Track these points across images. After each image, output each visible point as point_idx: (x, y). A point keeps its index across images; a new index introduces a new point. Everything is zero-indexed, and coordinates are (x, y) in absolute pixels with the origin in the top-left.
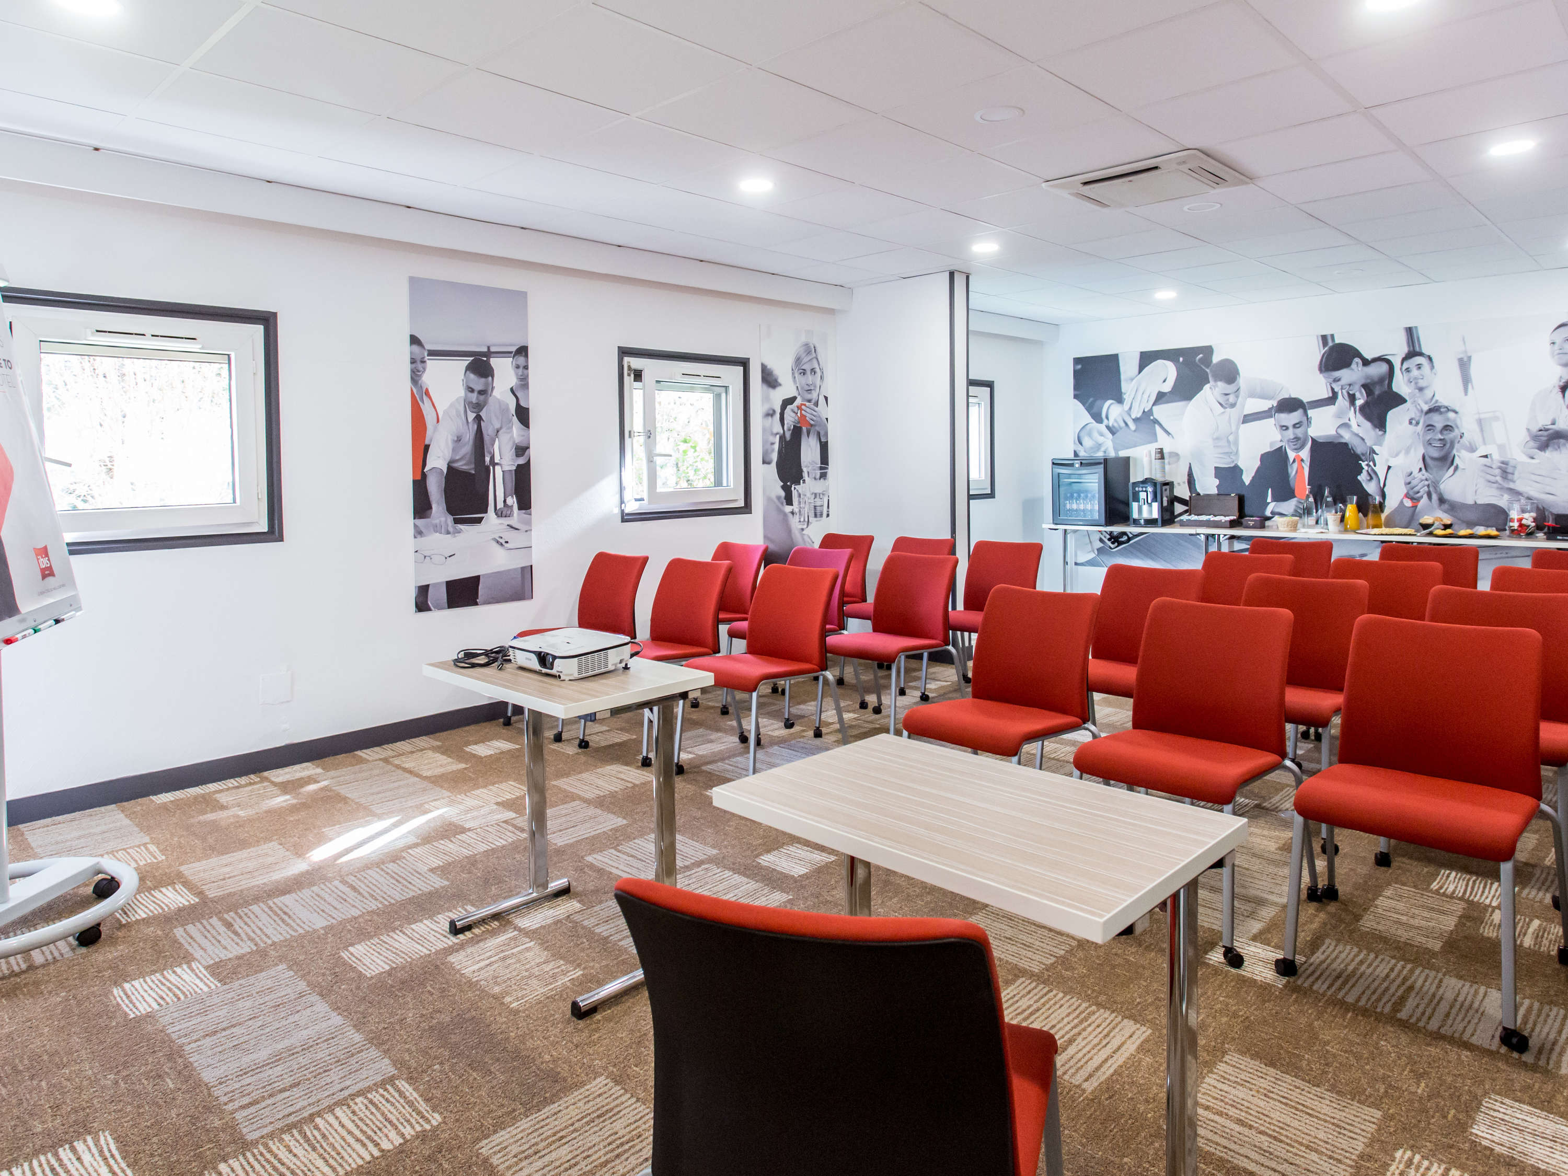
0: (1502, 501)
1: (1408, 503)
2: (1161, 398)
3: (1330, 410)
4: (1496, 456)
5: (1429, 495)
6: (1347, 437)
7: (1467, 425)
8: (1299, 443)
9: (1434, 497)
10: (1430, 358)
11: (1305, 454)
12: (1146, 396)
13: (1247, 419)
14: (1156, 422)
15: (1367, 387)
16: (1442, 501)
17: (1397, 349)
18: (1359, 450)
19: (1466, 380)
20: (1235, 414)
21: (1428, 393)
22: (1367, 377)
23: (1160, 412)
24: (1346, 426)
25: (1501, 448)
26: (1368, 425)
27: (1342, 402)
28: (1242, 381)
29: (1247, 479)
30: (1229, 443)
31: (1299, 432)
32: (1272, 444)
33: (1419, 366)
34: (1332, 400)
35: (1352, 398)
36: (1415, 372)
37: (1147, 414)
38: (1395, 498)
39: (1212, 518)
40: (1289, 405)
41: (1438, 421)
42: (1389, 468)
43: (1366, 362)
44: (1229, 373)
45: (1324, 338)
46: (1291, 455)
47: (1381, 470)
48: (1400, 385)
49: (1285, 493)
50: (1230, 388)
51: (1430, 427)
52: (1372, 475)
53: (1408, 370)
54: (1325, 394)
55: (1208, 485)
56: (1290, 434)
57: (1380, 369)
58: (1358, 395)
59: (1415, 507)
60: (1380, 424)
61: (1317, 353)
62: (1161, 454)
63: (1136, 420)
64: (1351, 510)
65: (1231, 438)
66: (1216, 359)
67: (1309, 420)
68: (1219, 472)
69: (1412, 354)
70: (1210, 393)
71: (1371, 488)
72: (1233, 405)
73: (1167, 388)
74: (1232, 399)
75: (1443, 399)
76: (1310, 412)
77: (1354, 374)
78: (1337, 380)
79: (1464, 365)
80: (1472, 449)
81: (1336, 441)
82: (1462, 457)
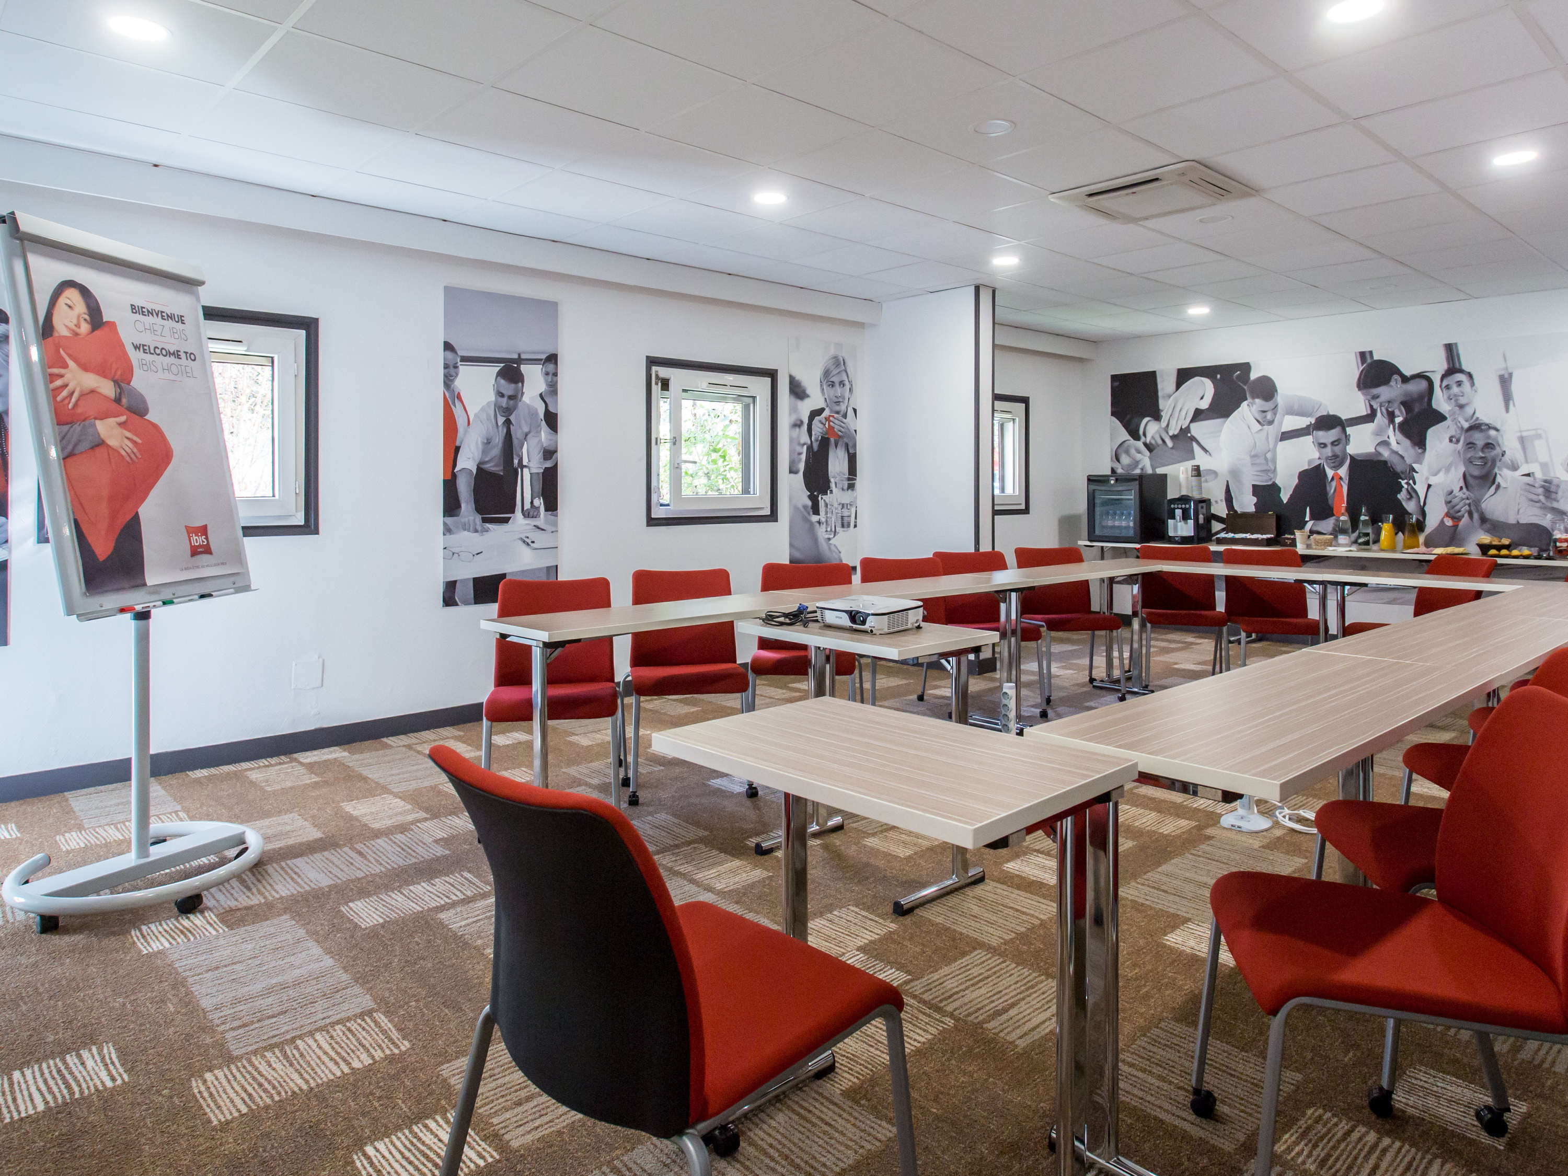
0: (1546, 520)
1: (1449, 522)
2: (1198, 415)
3: (1369, 427)
4: (1539, 475)
5: (1470, 514)
6: (1386, 454)
7: (1509, 444)
8: (1337, 460)
9: (1476, 516)
10: (1470, 376)
11: (1343, 471)
12: (1183, 413)
13: (1286, 436)
14: (1193, 439)
15: (1407, 404)
16: (1484, 520)
17: (1436, 365)
18: (1399, 468)
19: (1507, 397)
20: (1272, 431)
21: (1469, 411)
22: (1406, 394)
23: (1197, 429)
24: (1385, 443)
25: (1544, 466)
26: (1407, 443)
27: (1380, 419)
28: (1280, 399)
29: (1285, 497)
30: (1266, 461)
31: (1337, 449)
32: (1310, 462)
33: (1459, 383)
34: (1370, 418)
35: (1391, 416)
36: (1455, 389)
37: (1185, 431)
38: (1435, 517)
39: (1248, 536)
40: (1327, 422)
41: (1479, 439)
42: (1429, 486)
43: (1405, 379)
44: (1266, 389)
45: (1363, 355)
46: (1330, 473)
47: (1421, 489)
48: (1441, 402)
49: (1323, 511)
50: (1268, 405)
51: (1470, 445)
52: (1412, 494)
53: (1448, 387)
54: (1363, 411)
55: (1246, 503)
56: (1328, 451)
57: (1419, 387)
58: (1397, 412)
59: (1455, 526)
60: (1420, 442)
61: (1354, 370)
62: (1197, 471)
63: (1173, 437)
64: (1386, 529)
65: (1269, 456)
66: (1254, 376)
67: (1347, 438)
68: (1256, 490)
69: (1453, 368)
70: (1247, 411)
71: (1410, 506)
72: (1271, 423)
73: (1204, 405)
74: (1269, 416)
75: (1484, 416)
76: (1349, 430)
77: (1392, 391)
78: (1375, 397)
79: (1505, 382)
80: (1514, 468)
81: (1376, 459)
82: (1505, 476)
